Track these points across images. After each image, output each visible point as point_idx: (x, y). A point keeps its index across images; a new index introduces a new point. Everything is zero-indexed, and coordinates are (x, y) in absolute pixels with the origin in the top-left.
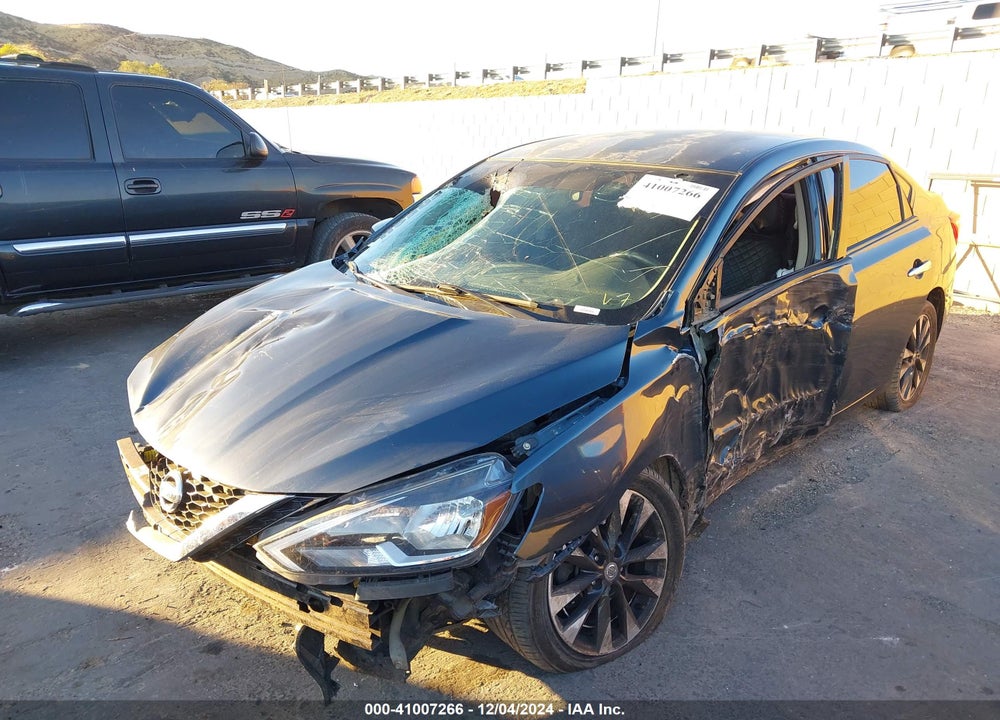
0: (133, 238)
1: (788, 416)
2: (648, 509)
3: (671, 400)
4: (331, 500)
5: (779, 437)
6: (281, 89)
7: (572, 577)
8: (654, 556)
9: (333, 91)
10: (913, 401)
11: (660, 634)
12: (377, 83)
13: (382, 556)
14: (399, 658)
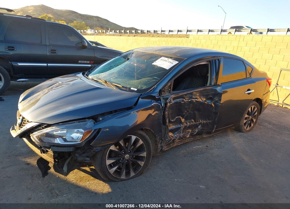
0: (49, 65)
1: (199, 127)
2: (141, 142)
3: (150, 114)
4: (49, 126)
5: (196, 132)
6: (113, 31)
7: (115, 156)
8: (141, 155)
9: (127, 33)
10: (249, 131)
11: (141, 177)
12: (139, 32)
13: (58, 141)
14: (65, 170)
